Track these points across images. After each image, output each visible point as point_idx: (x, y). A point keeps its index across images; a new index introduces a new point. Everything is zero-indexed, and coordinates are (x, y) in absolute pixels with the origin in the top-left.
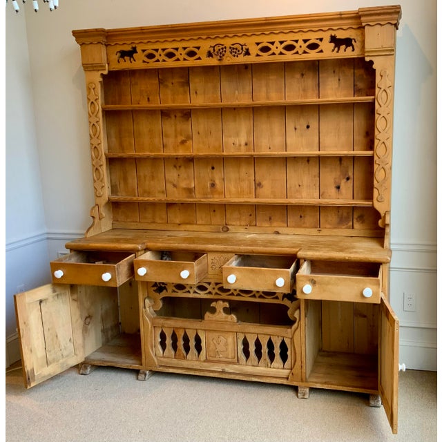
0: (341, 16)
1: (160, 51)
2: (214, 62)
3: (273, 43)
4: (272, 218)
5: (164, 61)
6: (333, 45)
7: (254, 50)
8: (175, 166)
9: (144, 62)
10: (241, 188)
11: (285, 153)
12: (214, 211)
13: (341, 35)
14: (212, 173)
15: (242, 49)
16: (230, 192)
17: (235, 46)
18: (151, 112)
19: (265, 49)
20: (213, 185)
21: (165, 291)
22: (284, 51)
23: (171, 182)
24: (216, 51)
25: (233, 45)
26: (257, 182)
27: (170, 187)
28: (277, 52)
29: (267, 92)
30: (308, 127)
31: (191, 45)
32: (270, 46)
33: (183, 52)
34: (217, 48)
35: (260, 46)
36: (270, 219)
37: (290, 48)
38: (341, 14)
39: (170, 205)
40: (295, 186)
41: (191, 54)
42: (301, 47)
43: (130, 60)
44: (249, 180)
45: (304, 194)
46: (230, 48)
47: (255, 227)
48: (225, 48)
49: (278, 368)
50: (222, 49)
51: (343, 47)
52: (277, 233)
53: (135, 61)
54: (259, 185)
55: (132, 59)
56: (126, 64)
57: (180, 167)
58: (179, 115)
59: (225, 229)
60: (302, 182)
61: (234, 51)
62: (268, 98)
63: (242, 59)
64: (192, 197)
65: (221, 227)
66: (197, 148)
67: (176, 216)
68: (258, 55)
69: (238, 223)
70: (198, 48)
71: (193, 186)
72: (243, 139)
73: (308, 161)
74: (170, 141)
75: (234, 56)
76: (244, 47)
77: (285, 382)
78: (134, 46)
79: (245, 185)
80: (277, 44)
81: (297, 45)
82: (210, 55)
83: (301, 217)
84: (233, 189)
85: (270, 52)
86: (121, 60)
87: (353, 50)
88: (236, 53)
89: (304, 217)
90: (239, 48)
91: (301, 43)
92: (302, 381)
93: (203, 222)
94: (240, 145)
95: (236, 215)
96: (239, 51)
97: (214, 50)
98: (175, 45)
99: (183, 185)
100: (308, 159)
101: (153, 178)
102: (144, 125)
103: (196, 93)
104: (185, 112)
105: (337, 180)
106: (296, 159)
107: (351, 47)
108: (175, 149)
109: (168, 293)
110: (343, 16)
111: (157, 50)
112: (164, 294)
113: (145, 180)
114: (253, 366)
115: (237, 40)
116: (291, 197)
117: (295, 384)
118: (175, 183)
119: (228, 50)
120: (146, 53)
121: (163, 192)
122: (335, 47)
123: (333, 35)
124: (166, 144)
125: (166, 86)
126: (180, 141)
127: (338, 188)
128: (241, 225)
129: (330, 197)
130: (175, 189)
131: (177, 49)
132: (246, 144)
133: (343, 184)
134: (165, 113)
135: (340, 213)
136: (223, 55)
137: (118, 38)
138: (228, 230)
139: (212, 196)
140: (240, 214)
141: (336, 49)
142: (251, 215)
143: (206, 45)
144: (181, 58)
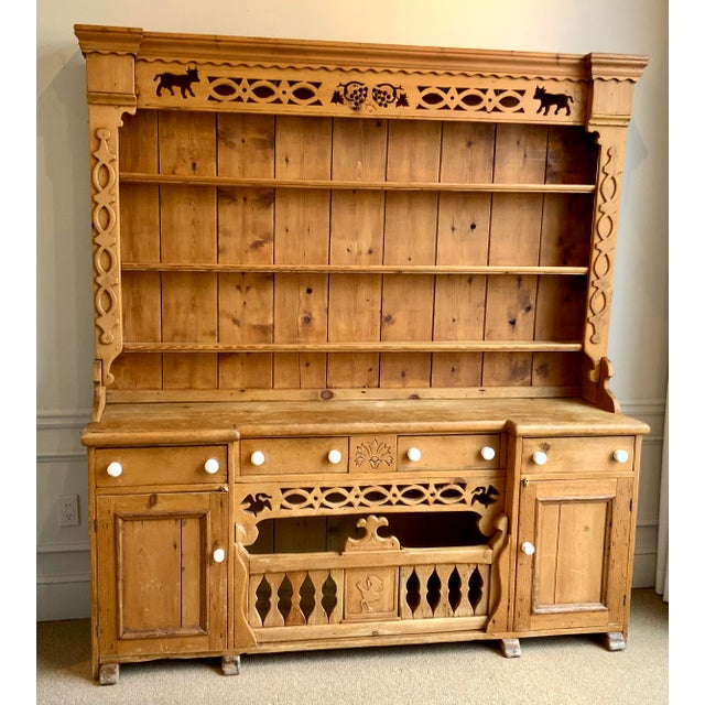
0: (557, 60)
1: (245, 82)
2: (344, 110)
3: (446, 90)
4: (407, 373)
5: (250, 100)
6: (539, 102)
7: (415, 98)
8: (239, 288)
9: (211, 98)
10: (358, 324)
11: (432, 267)
12: (307, 365)
13: (552, 89)
14: (307, 299)
15: (395, 94)
16: (337, 331)
17: (382, 89)
18: (198, 190)
19: (433, 99)
20: (308, 320)
21: (266, 508)
22: (463, 105)
23: (228, 316)
24: (349, 94)
25: (379, 86)
26: (385, 314)
27: (226, 323)
28: (452, 105)
29: (411, 169)
30: (473, 227)
31: (304, 79)
32: (442, 94)
33: (290, 90)
34: (351, 89)
35: (425, 92)
36: (403, 375)
37: (472, 100)
38: (558, 58)
39: (223, 357)
40: (447, 320)
41: (304, 94)
42: (490, 100)
43: (183, 92)
44: (372, 312)
45: (460, 333)
46: (374, 90)
47: (378, 390)
48: (366, 89)
49: (466, 616)
50: (361, 90)
51: (554, 107)
52: (415, 397)
53: (193, 95)
54: (389, 319)
55: (187, 92)
56: (173, 99)
57: (248, 288)
58: (251, 197)
59: (326, 396)
60: (458, 314)
61: (380, 96)
62: (412, 177)
63: (392, 111)
64: (266, 342)
65: (320, 391)
66: (283, 256)
67: (234, 376)
68: (420, 107)
69: (349, 384)
70: (318, 85)
71: (271, 322)
72: (365, 243)
73: (470, 281)
74: (233, 243)
75: (380, 104)
76: (398, 92)
77: (480, 636)
78: (193, 67)
79: (365, 320)
80: (453, 92)
81: (485, 97)
82: (337, 98)
83: (453, 370)
84: (343, 326)
85: (442, 104)
86: (165, 91)
87: (568, 114)
88: (383, 99)
89: (459, 369)
90: (390, 92)
91: (491, 94)
92: (508, 630)
93: (286, 385)
94: (360, 253)
95: (346, 369)
96: (389, 97)
97: (346, 92)
98: (276, 75)
99: (254, 320)
100: (470, 278)
101: (193, 307)
102: (182, 213)
103: (287, 160)
104: (263, 193)
105: (512, 311)
106: (450, 278)
107: (565, 109)
108: (241, 256)
109: (274, 512)
110: (561, 61)
111: (238, 81)
112: (265, 514)
113: (178, 313)
114: (425, 618)
115: (386, 79)
116: (440, 339)
117: (496, 636)
118: (237, 318)
119: (370, 94)
120: (216, 83)
121: (212, 334)
122: (542, 106)
123: (541, 87)
124: (224, 248)
125: (231, 145)
126: (251, 243)
127: (513, 323)
128: (353, 387)
129: (500, 338)
130: (236, 327)
131: (278, 83)
132: (370, 252)
133: (520, 316)
134: (226, 194)
135: (513, 363)
136: (362, 101)
137: (163, 50)
138: (332, 395)
139: (304, 339)
140: (353, 369)
141: (544, 109)
142: (371, 370)
143: (331, 82)
144: (285, 98)
